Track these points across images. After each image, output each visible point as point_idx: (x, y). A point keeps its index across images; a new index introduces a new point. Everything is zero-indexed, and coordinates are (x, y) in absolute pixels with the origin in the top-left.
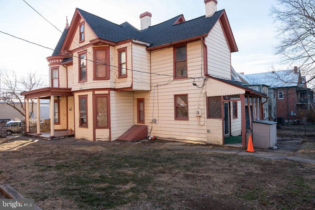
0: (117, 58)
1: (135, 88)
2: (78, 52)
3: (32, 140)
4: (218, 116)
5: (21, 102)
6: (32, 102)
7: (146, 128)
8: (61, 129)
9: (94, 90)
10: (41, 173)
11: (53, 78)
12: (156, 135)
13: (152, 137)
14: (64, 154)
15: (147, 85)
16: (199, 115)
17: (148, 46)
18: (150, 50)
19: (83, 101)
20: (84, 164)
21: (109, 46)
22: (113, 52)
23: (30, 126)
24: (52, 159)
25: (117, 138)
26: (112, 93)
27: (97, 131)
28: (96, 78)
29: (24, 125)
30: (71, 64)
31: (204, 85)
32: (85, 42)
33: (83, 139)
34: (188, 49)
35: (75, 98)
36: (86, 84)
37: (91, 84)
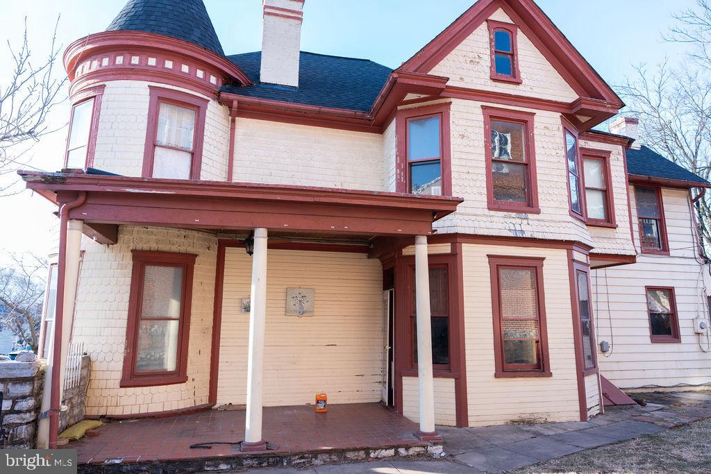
2: (483, 104)
8: (189, 404)
11: (157, 142)
36: (536, 223)
37: (564, 224)
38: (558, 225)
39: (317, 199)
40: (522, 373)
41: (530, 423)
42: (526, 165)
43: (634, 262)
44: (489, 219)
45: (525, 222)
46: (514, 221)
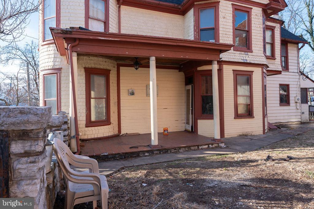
8: (112, 133)
31: (299, 79)
36: (251, 56)
37: (261, 57)
38: (259, 57)
39: (178, 44)
40: (244, 117)
41: (246, 135)
42: (248, 31)
43: (281, 74)
44: (234, 55)
45: (247, 56)
46: (243, 56)
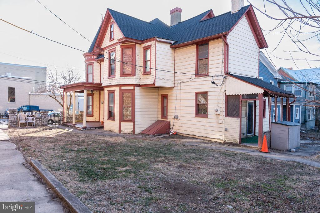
0: (143, 55)
1: (157, 85)
2: (108, 50)
3: (67, 130)
4: (236, 115)
5: (61, 94)
6: (70, 94)
7: (168, 124)
8: (94, 120)
9: (120, 86)
10: (62, 154)
11: (88, 73)
12: (178, 131)
13: (173, 132)
14: (88, 142)
15: (171, 82)
16: (217, 113)
17: (173, 43)
18: (174, 47)
19: (111, 95)
20: (100, 150)
21: (135, 45)
22: (139, 49)
23: (67, 117)
24: (77, 145)
25: (141, 131)
26: (137, 89)
27: (123, 124)
28: (123, 74)
29: (62, 116)
30: (103, 61)
31: (223, 83)
32: (114, 40)
33: (111, 131)
34: (210, 47)
35: (105, 93)
